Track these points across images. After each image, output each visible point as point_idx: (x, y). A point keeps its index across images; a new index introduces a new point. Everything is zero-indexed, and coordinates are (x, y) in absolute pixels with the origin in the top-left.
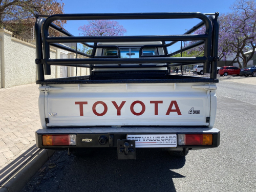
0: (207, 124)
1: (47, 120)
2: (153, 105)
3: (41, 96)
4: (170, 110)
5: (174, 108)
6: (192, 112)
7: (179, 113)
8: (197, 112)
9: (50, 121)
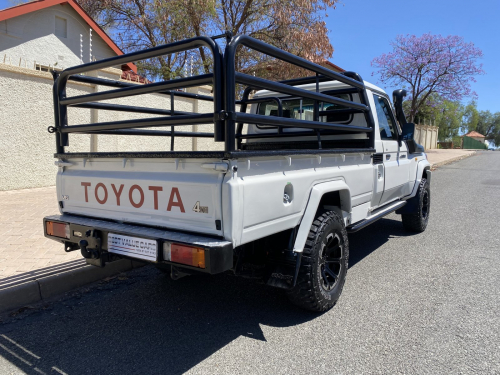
0: (219, 233)
1: (61, 204)
2: (152, 192)
3: (59, 173)
4: (171, 204)
5: (175, 200)
6: (198, 210)
7: (183, 210)
8: (204, 210)
9: (65, 205)
